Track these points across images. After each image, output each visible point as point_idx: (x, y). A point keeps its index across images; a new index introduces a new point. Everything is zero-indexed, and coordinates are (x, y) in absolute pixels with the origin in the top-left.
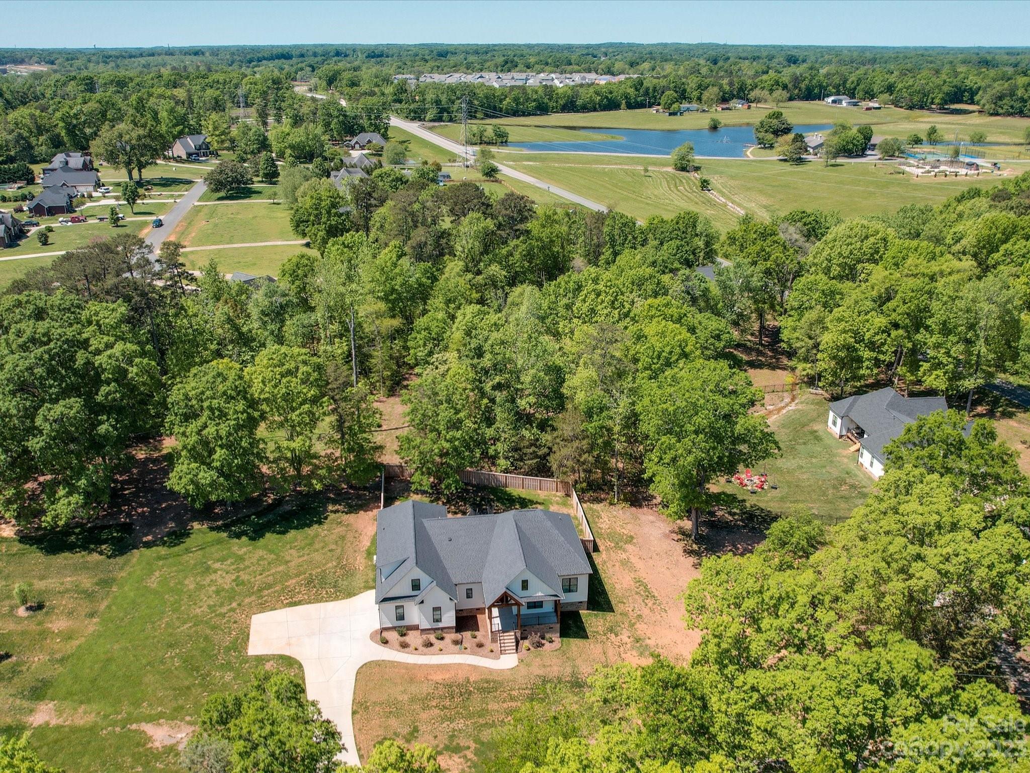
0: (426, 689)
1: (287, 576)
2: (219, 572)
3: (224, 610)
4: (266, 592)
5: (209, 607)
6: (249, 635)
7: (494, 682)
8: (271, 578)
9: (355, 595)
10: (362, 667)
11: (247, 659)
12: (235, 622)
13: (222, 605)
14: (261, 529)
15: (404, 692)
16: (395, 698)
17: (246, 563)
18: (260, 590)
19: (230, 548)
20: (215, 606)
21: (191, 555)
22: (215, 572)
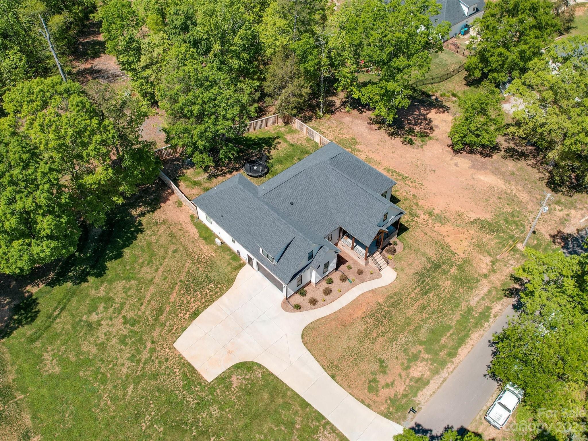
0: (360, 328)
1: (164, 294)
2: (104, 323)
3: (145, 355)
4: (163, 318)
5: (131, 359)
6: (189, 364)
7: (395, 294)
8: (153, 303)
9: (233, 280)
10: (303, 338)
11: (211, 387)
12: (167, 360)
13: (139, 352)
14: (97, 261)
15: (349, 339)
16: (349, 347)
17: (118, 300)
18: (157, 319)
19: (87, 295)
20: (134, 356)
21: (58, 320)
22: (99, 324)
